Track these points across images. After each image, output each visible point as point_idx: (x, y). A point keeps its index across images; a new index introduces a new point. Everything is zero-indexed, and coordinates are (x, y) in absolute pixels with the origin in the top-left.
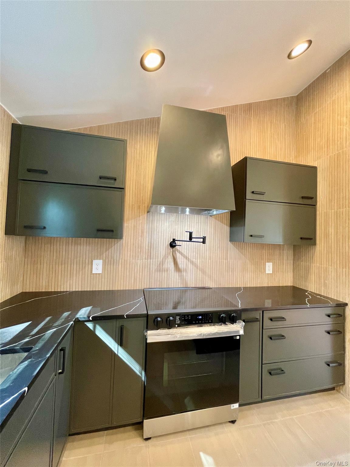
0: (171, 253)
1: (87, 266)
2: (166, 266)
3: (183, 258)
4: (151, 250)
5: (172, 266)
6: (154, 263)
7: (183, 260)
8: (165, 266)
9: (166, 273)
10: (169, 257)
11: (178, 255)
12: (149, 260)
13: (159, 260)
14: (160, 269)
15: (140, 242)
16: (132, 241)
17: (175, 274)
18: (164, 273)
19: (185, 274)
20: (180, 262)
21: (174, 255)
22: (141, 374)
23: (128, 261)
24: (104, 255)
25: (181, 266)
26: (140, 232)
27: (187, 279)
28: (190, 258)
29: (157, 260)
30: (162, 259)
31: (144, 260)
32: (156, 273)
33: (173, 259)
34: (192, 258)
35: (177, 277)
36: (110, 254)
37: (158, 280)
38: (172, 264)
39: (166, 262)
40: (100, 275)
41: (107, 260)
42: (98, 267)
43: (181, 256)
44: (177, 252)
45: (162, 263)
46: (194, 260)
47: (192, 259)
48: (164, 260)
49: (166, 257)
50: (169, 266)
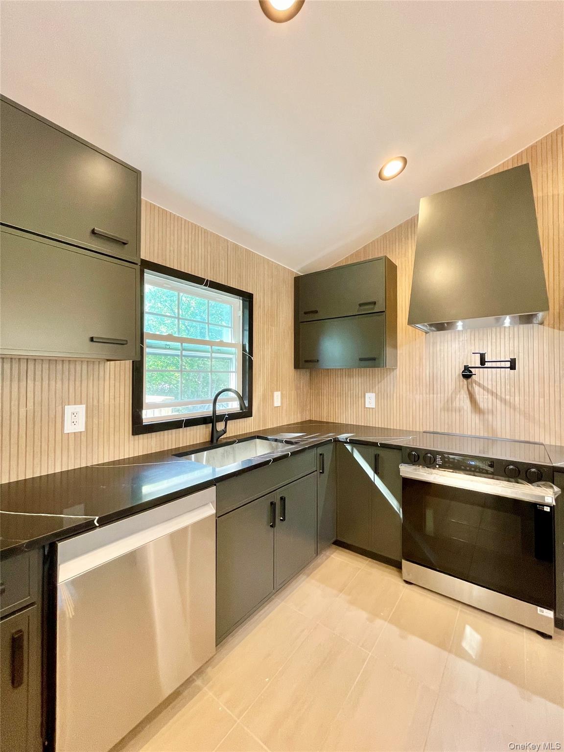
0: (465, 387)
1: (360, 399)
2: (458, 405)
3: (486, 393)
4: (434, 383)
5: (466, 404)
6: (439, 400)
7: (487, 397)
8: (456, 404)
9: (458, 414)
10: (462, 392)
11: (477, 389)
12: (431, 395)
13: (446, 395)
14: (448, 407)
15: (418, 372)
16: (408, 371)
17: (473, 416)
18: (454, 413)
19: (490, 417)
20: (481, 400)
21: (470, 388)
22: (400, 512)
23: (404, 395)
24: (377, 388)
25: (482, 405)
26: (417, 359)
27: (494, 426)
28: (499, 393)
29: (442, 395)
30: (450, 394)
31: (424, 395)
32: (443, 412)
33: (469, 395)
34: (504, 393)
35: (477, 421)
36: (383, 387)
37: (446, 422)
38: (468, 402)
39: (457, 399)
40: (374, 410)
41: (380, 394)
42: (370, 400)
43: (481, 390)
44: (474, 385)
45: (451, 400)
46: (508, 397)
47: (503, 396)
48: (453, 396)
49: (456, 391)
50: (462, 404)
